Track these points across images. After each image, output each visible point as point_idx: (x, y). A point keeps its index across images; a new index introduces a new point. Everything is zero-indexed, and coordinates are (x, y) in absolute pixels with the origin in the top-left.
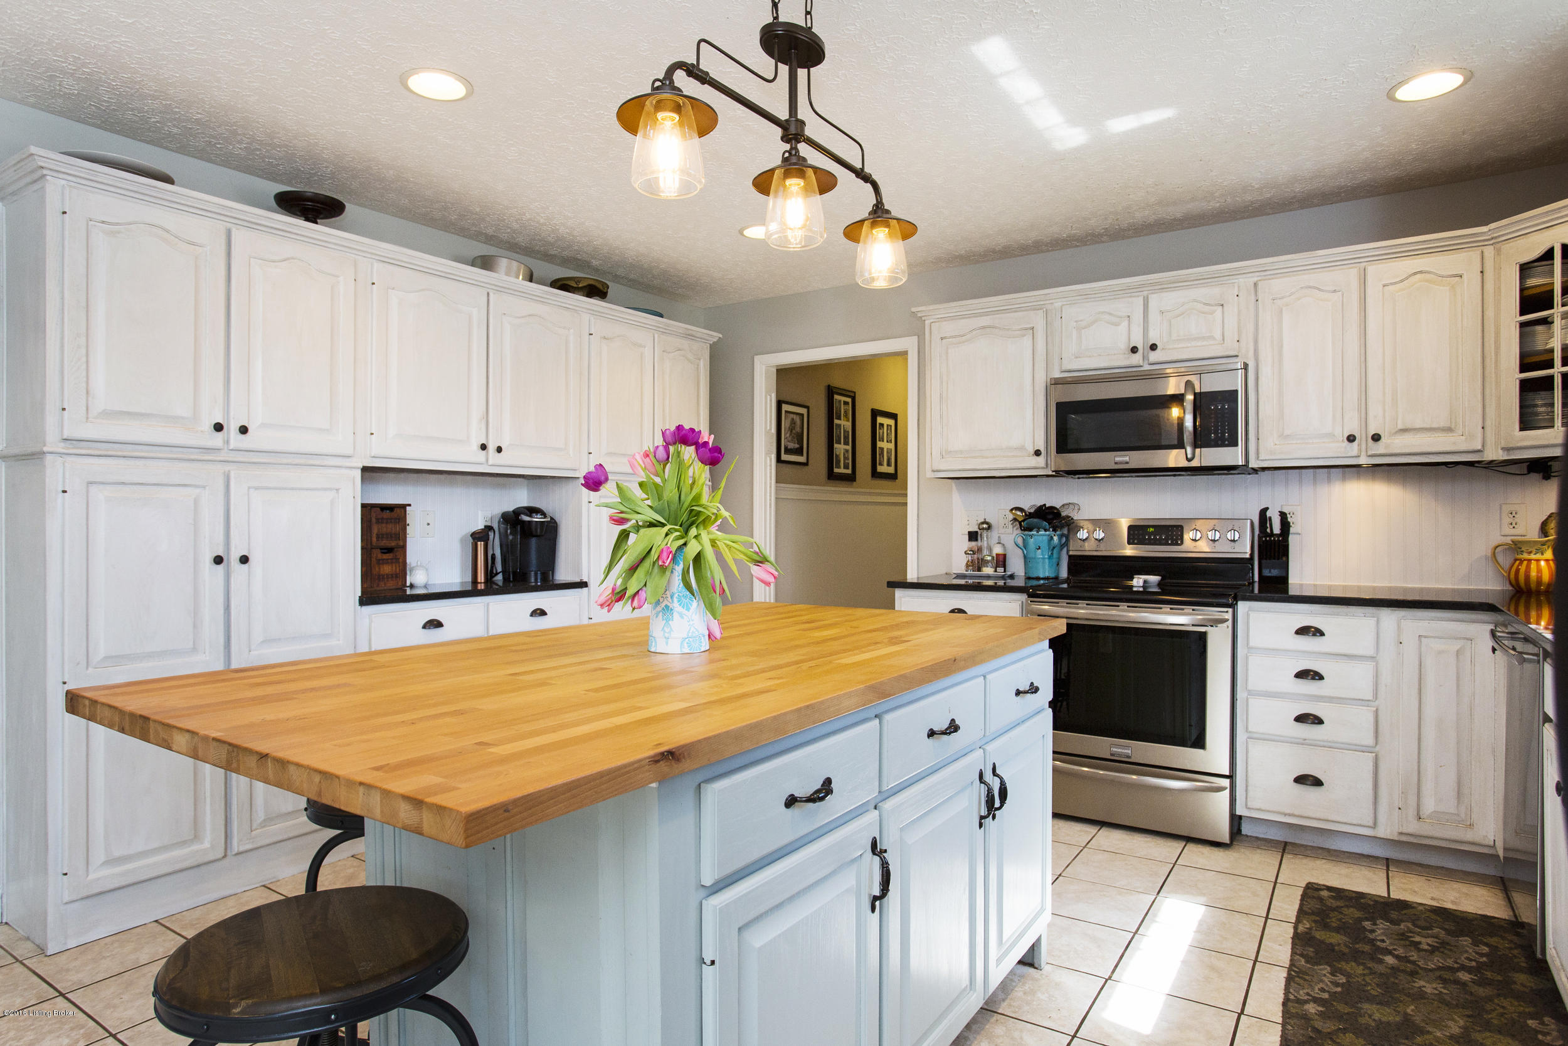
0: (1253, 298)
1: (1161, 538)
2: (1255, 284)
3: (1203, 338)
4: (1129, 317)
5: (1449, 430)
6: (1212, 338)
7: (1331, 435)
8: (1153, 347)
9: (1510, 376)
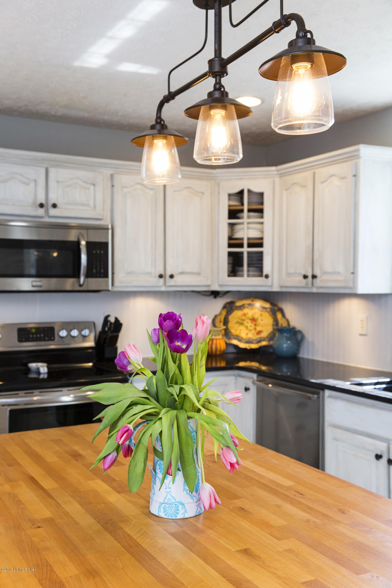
0: (109, 184)
1: (40, 337)
2: (112, 176)
3: (83, 205)
4: (35, 180)
5: (199, 274)
6: (88, 205)
7: (149, 273)
8: (54, 206)
9: (224, 250)
